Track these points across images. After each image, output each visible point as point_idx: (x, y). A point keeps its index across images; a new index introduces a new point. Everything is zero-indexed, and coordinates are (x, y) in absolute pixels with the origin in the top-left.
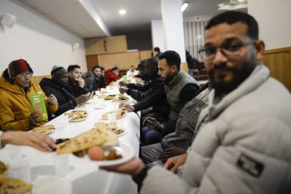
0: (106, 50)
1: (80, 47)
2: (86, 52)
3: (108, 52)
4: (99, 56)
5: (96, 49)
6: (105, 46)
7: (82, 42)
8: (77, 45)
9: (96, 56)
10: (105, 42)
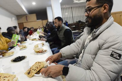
0: (27, 20)
1: (15, 19)
2: (18, 22)
3: (28, 21)
4: (24, 23)
5: (23, 20)
6: (27, 19)
7: (16, 17)
8: (14, 18)
9: (23, 23)
10: (26, 17)
